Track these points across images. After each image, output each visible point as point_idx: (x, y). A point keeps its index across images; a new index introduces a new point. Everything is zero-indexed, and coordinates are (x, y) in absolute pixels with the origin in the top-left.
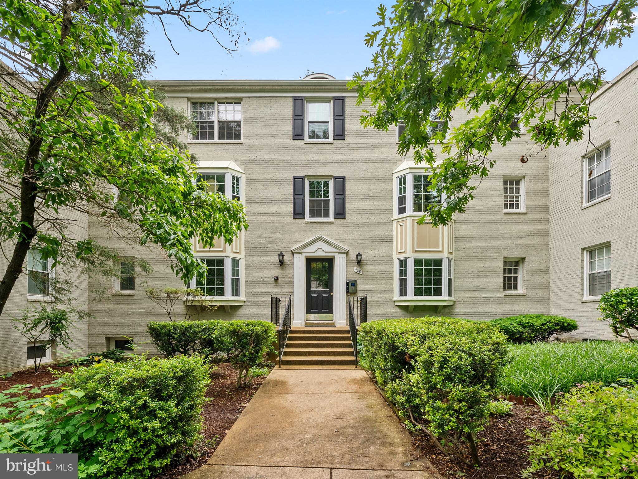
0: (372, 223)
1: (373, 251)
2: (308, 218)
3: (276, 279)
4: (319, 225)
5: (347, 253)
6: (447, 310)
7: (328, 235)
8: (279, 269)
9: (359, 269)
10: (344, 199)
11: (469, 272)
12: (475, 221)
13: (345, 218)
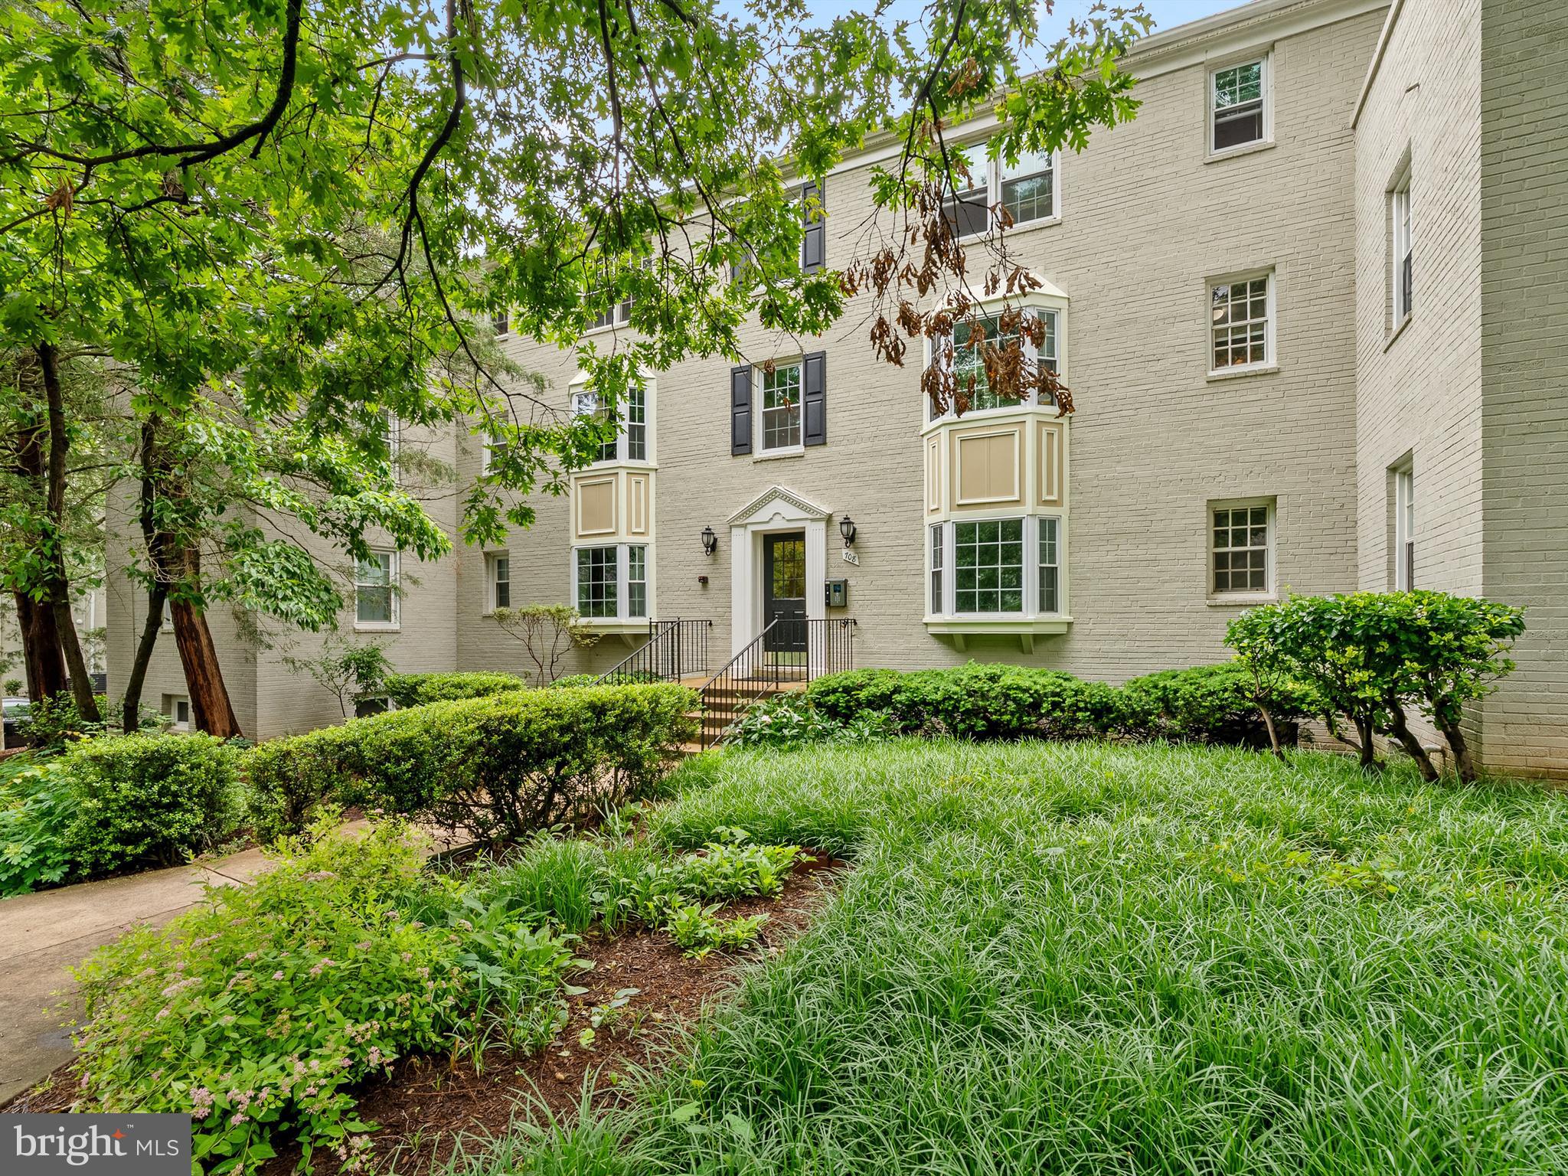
0: (879, 448)
1: (882, 510)
2: (759, 451)
3: (704, 580)
4: (777, 464)
5: (829, 519)
6: (1050, 645)
7: (793, 482)
8: (709, 560)
9: (852, 553)
10: (823, 401)
11: (1109, 548)
12: (1124, 413)
13: (824, 443)
